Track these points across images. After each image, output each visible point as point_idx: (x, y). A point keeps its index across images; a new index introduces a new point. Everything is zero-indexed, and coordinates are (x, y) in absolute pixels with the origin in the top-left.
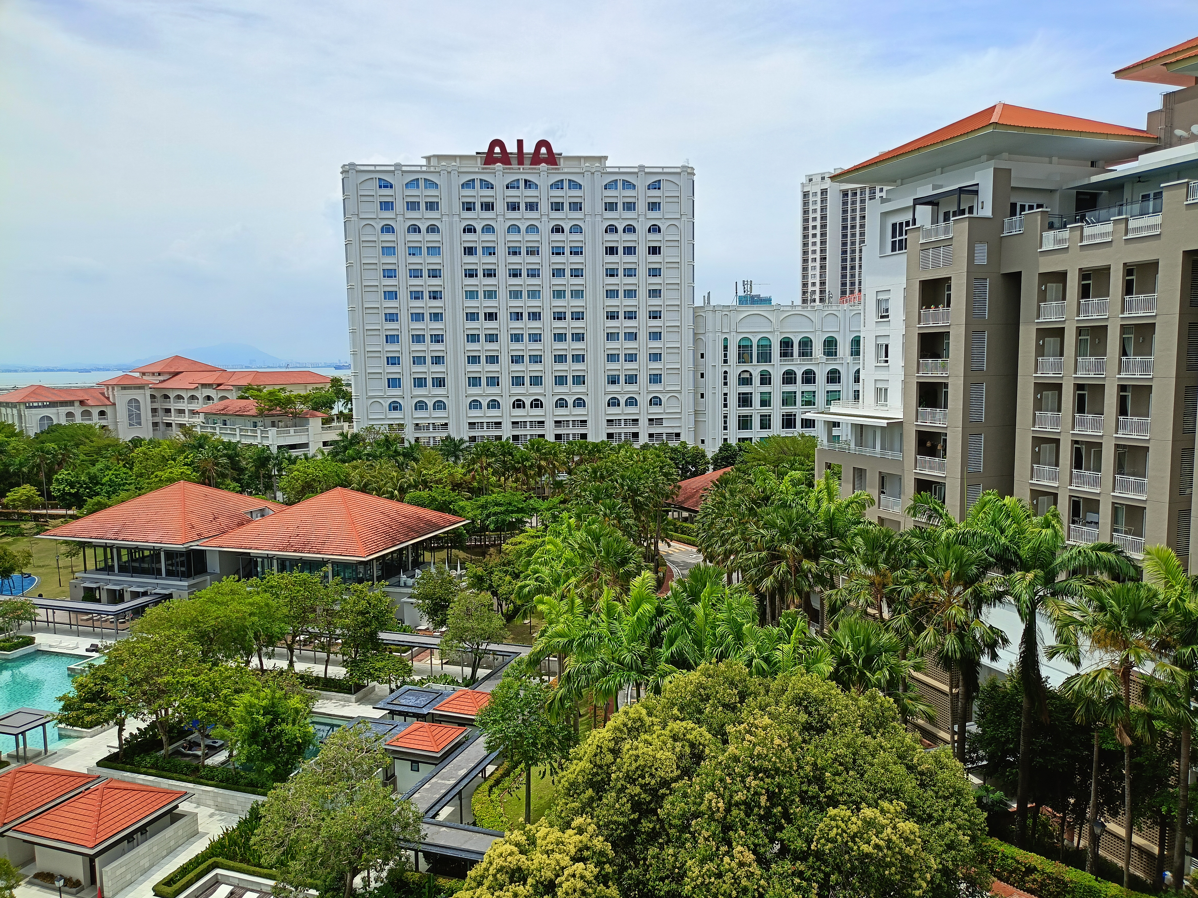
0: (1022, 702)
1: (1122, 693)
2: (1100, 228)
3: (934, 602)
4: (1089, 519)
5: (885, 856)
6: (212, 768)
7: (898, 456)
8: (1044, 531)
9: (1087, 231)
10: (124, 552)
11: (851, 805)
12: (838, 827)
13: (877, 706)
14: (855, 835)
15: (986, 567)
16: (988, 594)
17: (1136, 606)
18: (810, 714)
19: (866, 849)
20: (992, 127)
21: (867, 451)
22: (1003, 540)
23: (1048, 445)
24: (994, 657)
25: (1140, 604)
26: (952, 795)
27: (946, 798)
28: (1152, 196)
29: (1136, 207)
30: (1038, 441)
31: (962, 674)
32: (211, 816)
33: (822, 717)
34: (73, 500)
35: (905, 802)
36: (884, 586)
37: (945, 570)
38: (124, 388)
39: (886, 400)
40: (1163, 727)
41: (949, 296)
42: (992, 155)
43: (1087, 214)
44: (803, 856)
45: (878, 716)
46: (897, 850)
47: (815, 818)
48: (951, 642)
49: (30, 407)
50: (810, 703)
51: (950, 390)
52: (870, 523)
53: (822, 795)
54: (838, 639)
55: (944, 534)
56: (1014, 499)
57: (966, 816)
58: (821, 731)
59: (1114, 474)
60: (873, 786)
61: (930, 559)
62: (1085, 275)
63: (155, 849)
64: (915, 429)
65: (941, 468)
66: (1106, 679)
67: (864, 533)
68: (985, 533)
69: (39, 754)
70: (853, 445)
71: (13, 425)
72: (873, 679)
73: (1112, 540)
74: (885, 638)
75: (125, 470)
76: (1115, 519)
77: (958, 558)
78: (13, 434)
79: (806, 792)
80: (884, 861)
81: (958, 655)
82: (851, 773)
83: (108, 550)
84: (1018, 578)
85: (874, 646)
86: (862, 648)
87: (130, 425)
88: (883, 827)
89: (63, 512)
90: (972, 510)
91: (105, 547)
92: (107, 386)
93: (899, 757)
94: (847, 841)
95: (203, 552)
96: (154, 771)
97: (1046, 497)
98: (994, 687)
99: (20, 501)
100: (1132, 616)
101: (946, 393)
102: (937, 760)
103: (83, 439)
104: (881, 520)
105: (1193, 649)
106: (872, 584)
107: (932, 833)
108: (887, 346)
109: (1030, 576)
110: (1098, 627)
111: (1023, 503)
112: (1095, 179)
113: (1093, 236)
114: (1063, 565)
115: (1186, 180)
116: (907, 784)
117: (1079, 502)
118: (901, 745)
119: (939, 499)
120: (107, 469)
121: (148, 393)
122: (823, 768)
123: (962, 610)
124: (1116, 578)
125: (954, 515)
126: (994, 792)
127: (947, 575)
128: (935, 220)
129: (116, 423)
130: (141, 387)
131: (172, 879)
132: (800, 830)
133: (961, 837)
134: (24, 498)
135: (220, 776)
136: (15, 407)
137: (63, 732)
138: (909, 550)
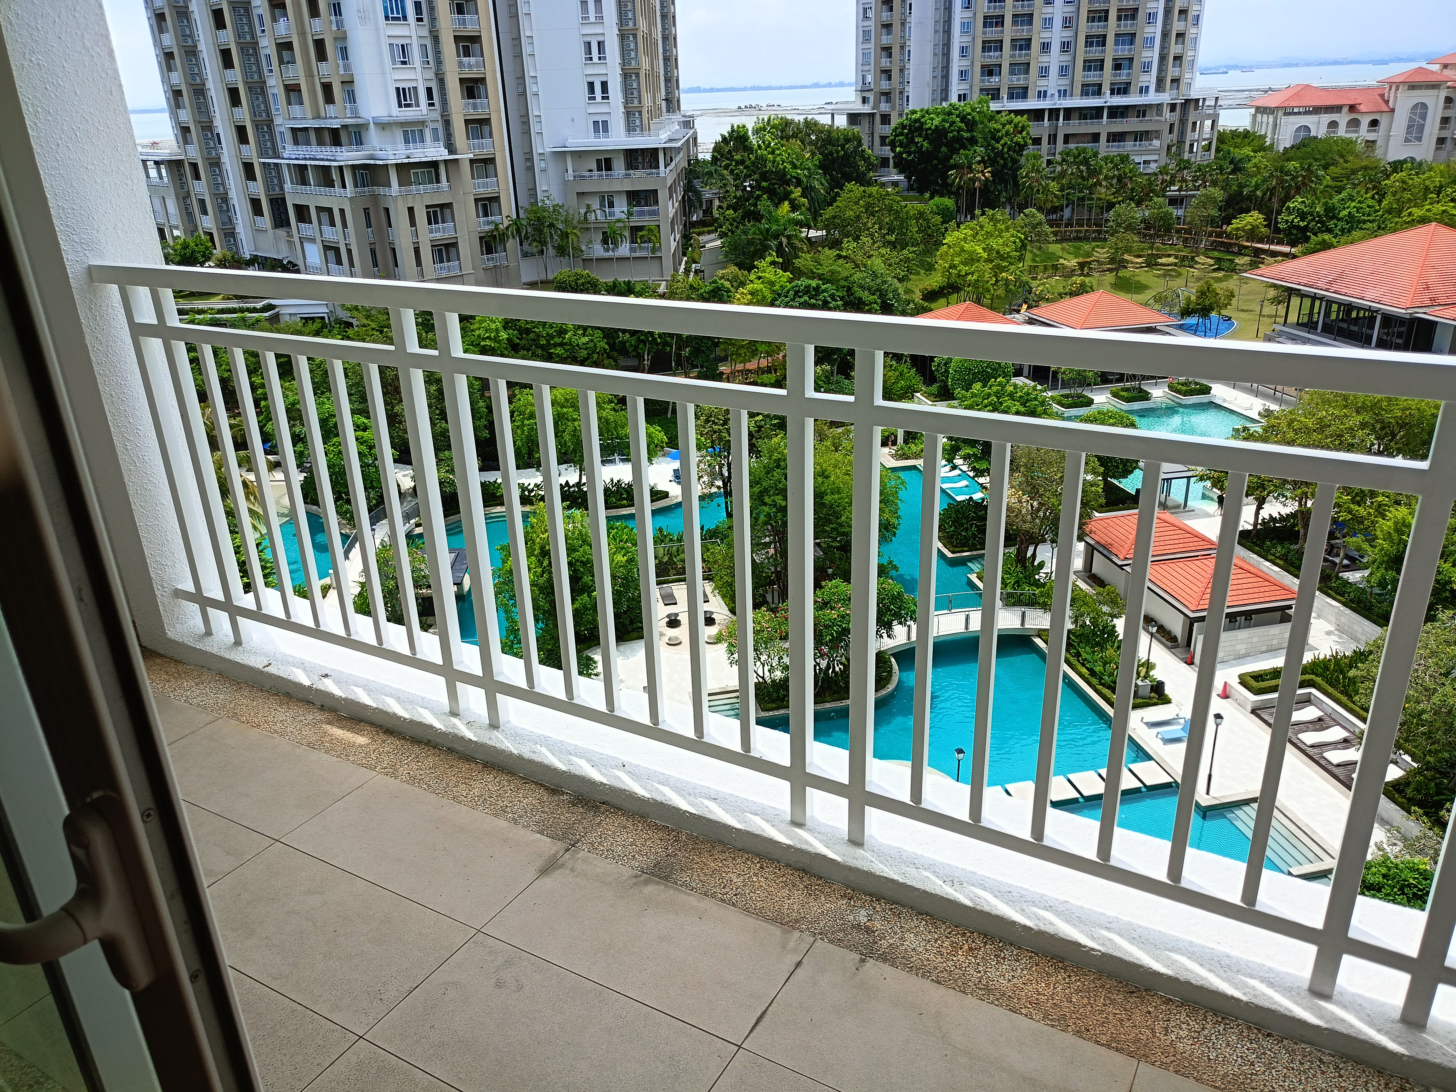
6: (1346, 583)
10: (1335, 307)
32: (1329, 633)
34: (1299, 236)
38: (1413, 87)
49: (1289, 114)
63: (1255, 640)
69: (1179, 507)
71: (1264, 137)
75: (1370, 202)
78: (1262, 148)
83: (1317, 303)
87: (1407, 140)
89: (1286, 249)
91: (1314, 298)
92: (1391, 84)
95: (1434, 324)
96: (1281, 563)
99: (1243, 230)
103: (1337, 158)
120: (1349, 199)
121: (1443, 94)
129: (1388, 137)
130: (1435, 86)
131: (1261, 676)
134: (1249, 227)
135: (1352, 595)
136: (1273, 113)
137: (1207, 493)
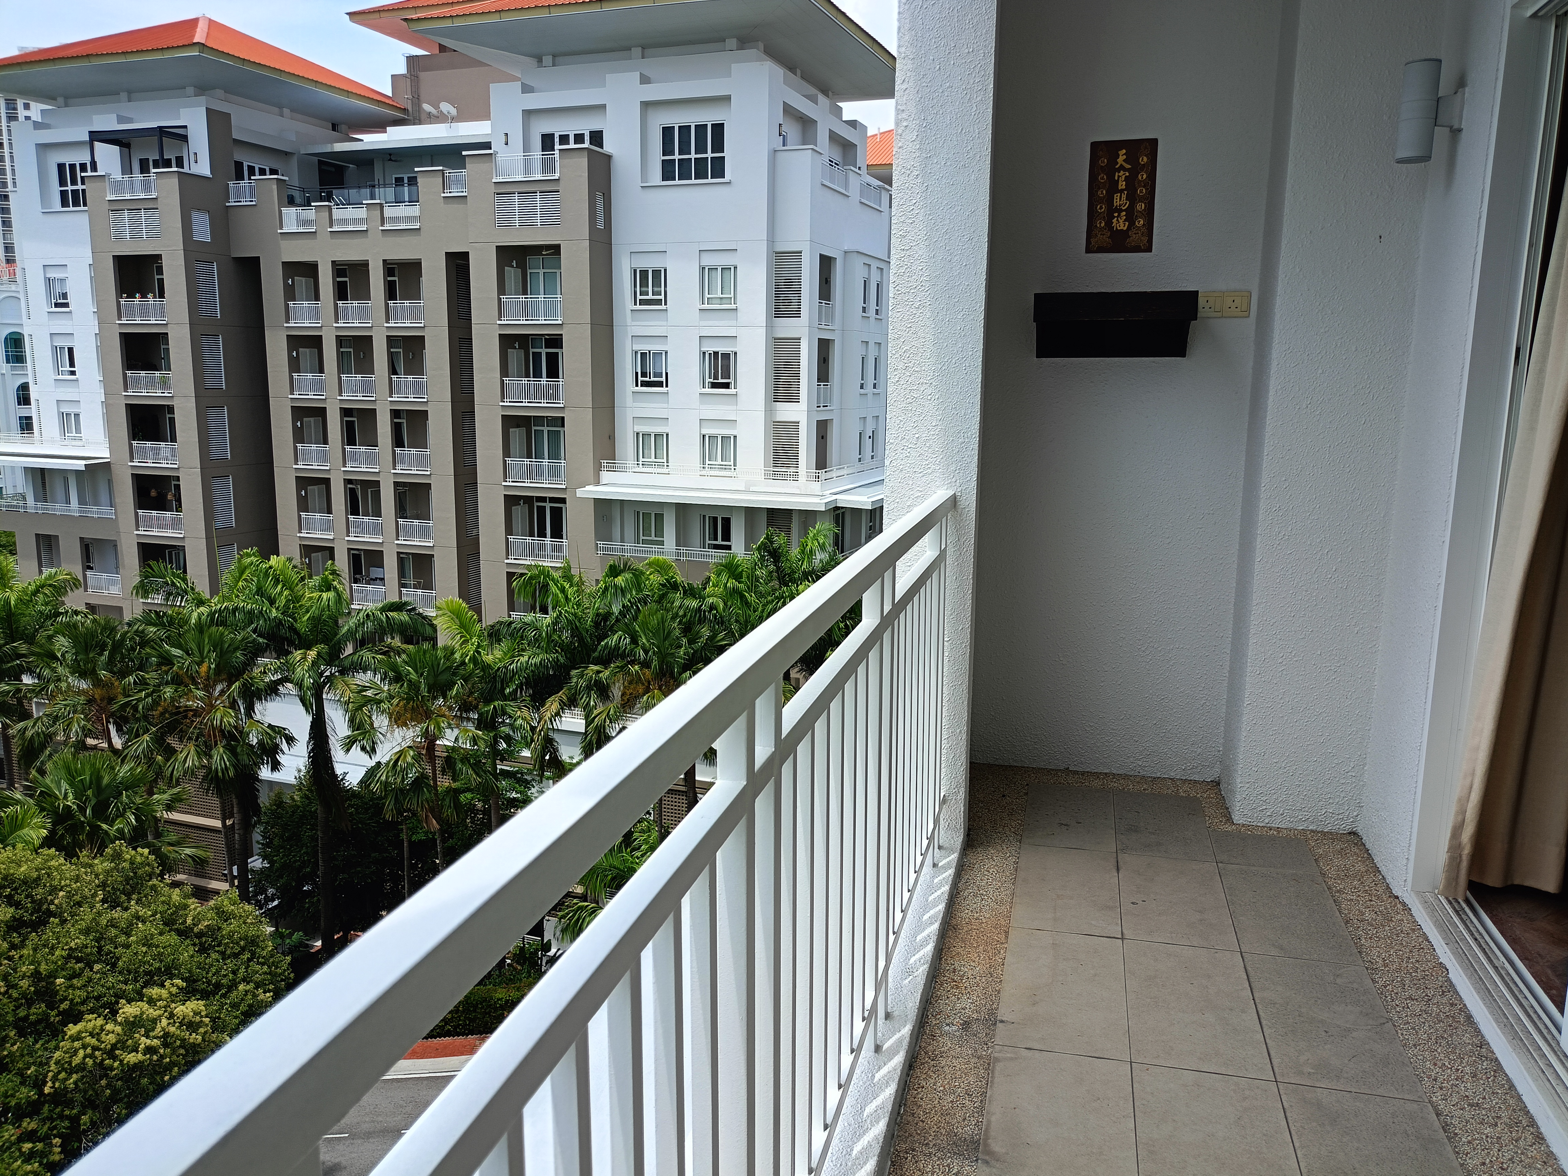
0: (315, 811)
1: (429, 771)
2: (350, 212)
3: (188, 709)
4: (373, 576)
5: (162, 1057)
7: (106, 512)
8: (325, 595)
9: (337, 213)
11: (101, 1010)
12: (84, 1047)
13: (126, 865)
14: (114, 1047)
15: (257, 651)
16: (261, 685)
17: (434, 667)
18: (17, 905)
19: (132, 1058)
20: (197, 48)
21: (57, 508)
22: (274, 613)
23: (316, 487)
24: (276, 766)
25: (439, 664)
26: (243, 949)
27: (236, 956)
28: (406, 181)
29: (390, 192)
30: (303, 482)
31: (237, 797)
33: (38, 904)
35: (182, 979)
36: (111, 700)
37: (199, 664)
39: (78, 430)
40: (472, 799)
41: (161, 282)
42: (202, 89)
43: (334, 191)
44: (32, 1109)
45: (127, 879)
46: (178, 1043)
47: (46, 1049)
48: (220, 757)
50: (16, 889)
51: (177, 416)
52: (76, 613)
53: (53, 1013)
54: (48, 787)
55: (195, 615)
56: (282, 558)
57: (265, 968)
58: (39, 924)
59: (396, 517)
60: (132, 973)
61: (176, 652)
62: (340, 269)
64: (130, 472)
65: (176, 524)
66: (409, 759)
67: (70, 630)
68: (249, 607)
70: (30, 501)
72: (113, 831)
73: (400, 598)
74: (123, 771)
76: (402, 573)
77: (217, 644)
79: (26, 1018)
80: (160, 1066)
81: (231, 773)
82: (97, 967)
84: (298, 659)
85: (108, 785)
86: (90, 792)
88: (155, 1021)
90: (226, 578)
93: (165, 924)
94: (103, 1060)
97: (319, 554)
98: (279, 803)
100: (431, 681)
101: (172, 421)
102: (220, 912)
104: (92, 608)
105: (494, 706)
106: (90, 701)
107: (222, 1005)
108: (71, 350)
109: (312, 654)
110: (395, 701)
111: (294, 562)
112: (340, 147)
113: (344, 221)
114: (351, 633)
115: (441, 168)
116: (182, 955)
117: (359, 555)
118: (166, 907)
119: (178, 568)
122: (53, 975)
123: (230, 711)
124: (408, 640)
125: (203, 588)
126: (290, 935)
127: (204, 669)
128: (127, 169)
132: (22, 1075)
133: (262, 997)
138: (144, 644)
